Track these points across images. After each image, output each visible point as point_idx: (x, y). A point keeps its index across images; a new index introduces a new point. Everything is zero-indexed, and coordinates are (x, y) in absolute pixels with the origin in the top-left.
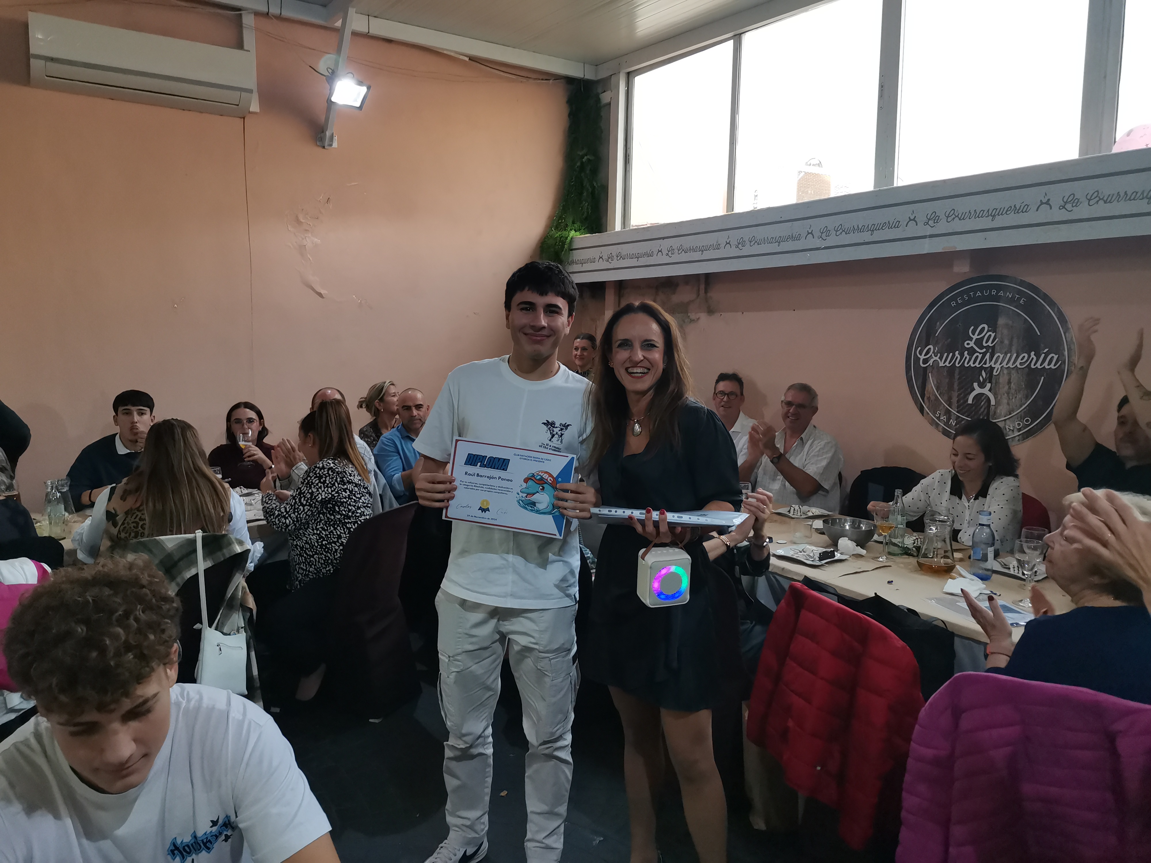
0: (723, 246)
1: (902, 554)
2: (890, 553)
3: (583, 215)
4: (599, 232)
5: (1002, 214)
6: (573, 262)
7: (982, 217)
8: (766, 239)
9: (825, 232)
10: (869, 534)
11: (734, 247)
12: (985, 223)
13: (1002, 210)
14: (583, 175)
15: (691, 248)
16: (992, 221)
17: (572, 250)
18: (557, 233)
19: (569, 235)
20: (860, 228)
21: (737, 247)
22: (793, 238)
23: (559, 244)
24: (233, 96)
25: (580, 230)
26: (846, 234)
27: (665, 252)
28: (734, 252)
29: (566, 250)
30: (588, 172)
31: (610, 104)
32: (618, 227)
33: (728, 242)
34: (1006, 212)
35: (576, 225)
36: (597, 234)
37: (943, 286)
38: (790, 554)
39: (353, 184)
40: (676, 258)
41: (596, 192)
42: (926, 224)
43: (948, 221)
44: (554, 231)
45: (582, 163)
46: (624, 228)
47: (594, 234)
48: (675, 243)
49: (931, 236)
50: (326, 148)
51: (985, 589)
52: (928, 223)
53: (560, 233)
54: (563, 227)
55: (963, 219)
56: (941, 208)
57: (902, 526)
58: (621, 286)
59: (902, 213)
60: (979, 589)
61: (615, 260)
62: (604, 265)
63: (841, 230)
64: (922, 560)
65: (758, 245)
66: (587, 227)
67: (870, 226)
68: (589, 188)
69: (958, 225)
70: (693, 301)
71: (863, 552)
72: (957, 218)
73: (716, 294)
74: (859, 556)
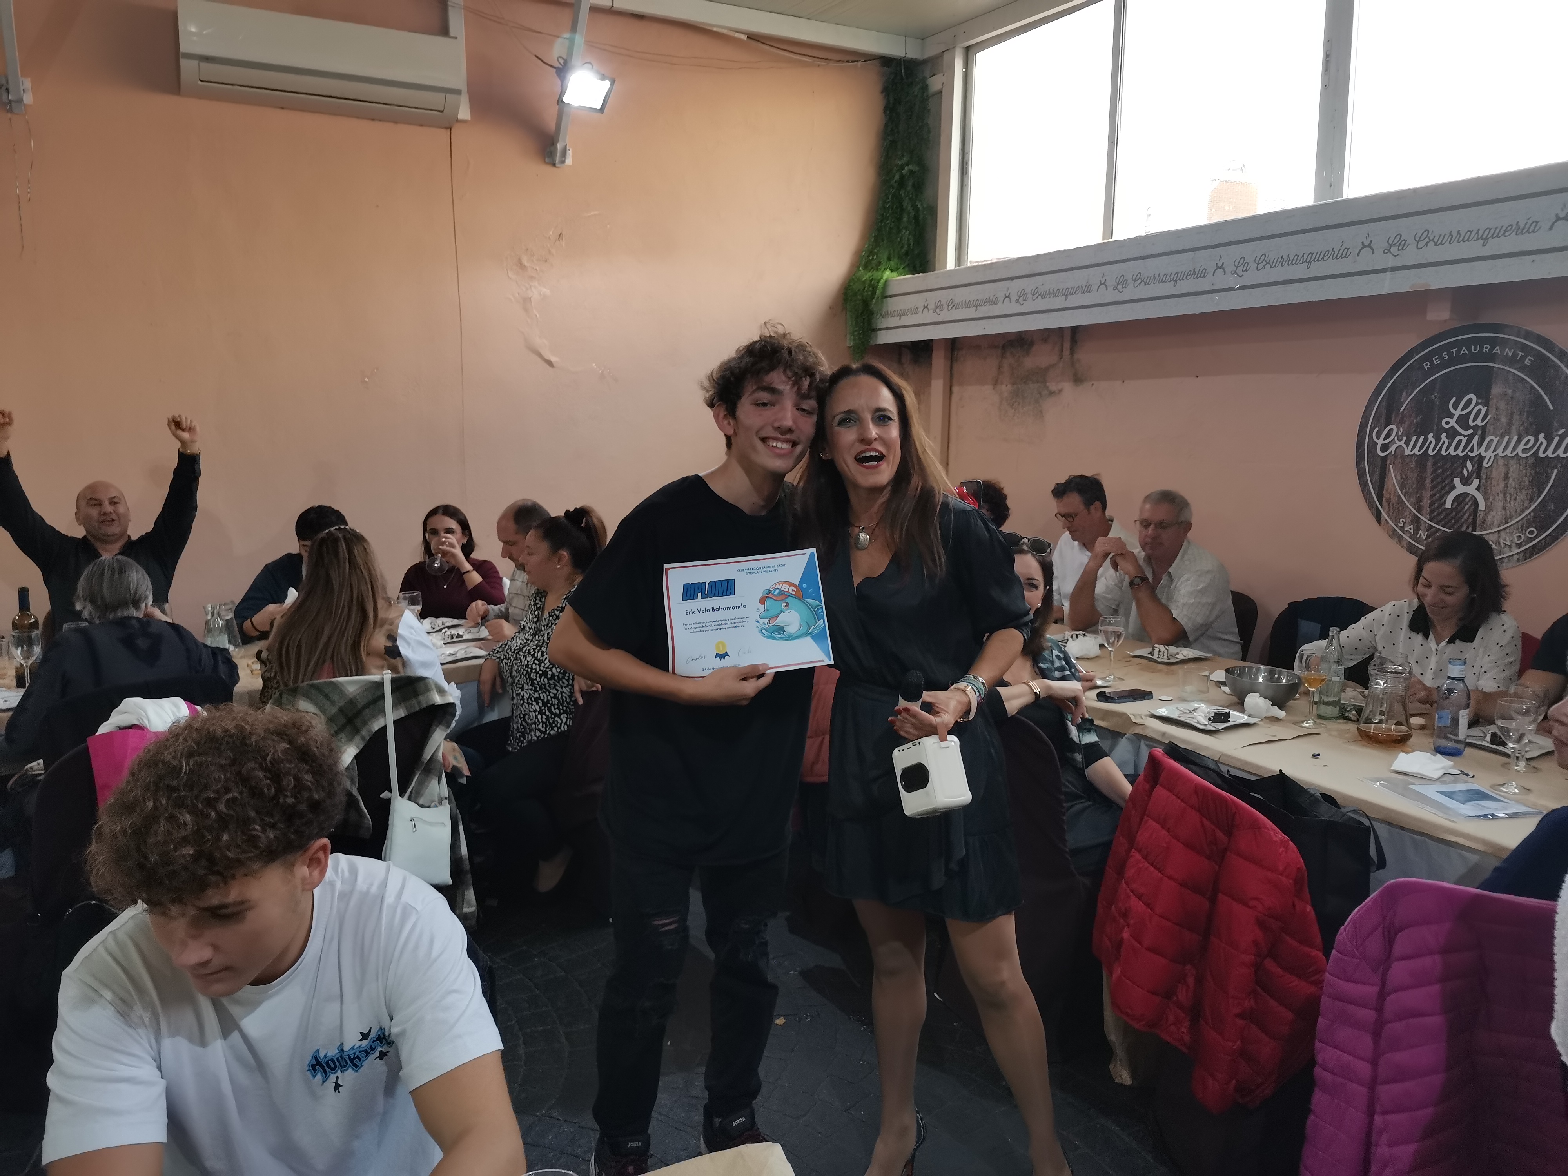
0: (1095, 287)
1: (1337, 718)
2: (1320, 717)
3: (902, 247)
4: (924, 272)
5: (1497, 236)
6: (887, 314)
7: (1468, 240)
8: (1157, 276)
9: (1242, 265)
10: (1292, 689)
11: (1110, 289)
12: (1475, 249)
13: (1498, 230)
14: (902, 192)
15: (1051, 291)
16: (1483, 245)
17: (886, 297)
18: (866, 274)
19: (882, 278)
20: (1291, 259)
21: (1116, 288)
22: (1196, 274)
23: (868, 288)
24: (436, 99)
25: (897, 269)
26: (1271, 267)
27: (1014, 298)
28: (1110, 296)
29: (878, 298)
30: (909, 188)
31: (942, 92)
32: (951, 264)
33: (1103, 282)
34: (1504, 234)
35: (892, 263)
36: (921, 274)
37: (1413, 341)
38: (1175, 715)
39: (592, 213)
40: (1029, 306)
41: (921, 217)
42: (1386, 251)
43: (1419, 247)
44: (862, 271)
45: (902, 177)
46: (959, 265)
47: (917, 275)
48: (1029, 285)
49: (1394, 269)
50: (557, 165)
51: (1453, 767)
52: (1389, 251)
53: (870, 274)
54: (874, 265)
55: (1441, 243)
56: (1408, 228)
57: (1338, 679)
58: (953, 345)
59: (1353, 237)
60: (1443, 768)
61: (945, 310)
62: (929, 317)
63: (1263, 262)
64: (1363, 726)
65: (1145, 284)
66: (908, 265)
67: (1305, 256)
68: (911, 211)
69: (1432, 253)
70: (1053, 366)
71: (1281, 714)
72: (1431, 242)
73: (1086, 356)
74: (1275, 720)
